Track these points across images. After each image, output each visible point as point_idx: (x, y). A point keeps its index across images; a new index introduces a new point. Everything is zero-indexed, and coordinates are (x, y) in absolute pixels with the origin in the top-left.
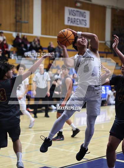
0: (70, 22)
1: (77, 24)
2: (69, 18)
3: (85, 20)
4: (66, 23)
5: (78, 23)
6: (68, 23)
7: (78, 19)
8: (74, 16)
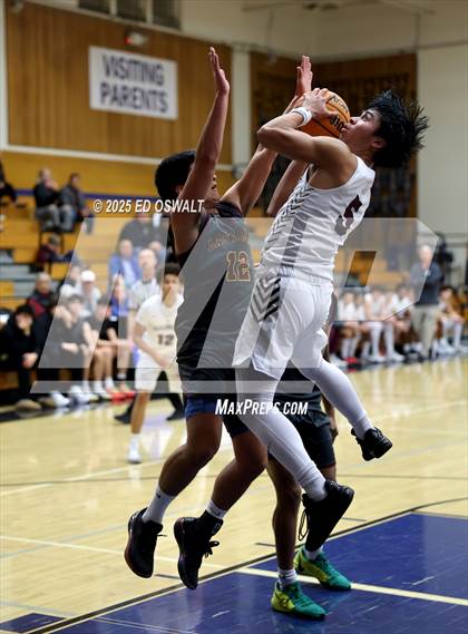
0: (108, 99)
1: (135, 107)
2: (104, 85)
3: (162, 94)
4: (96, 102)
5: (138, 103)
6: (103, 101)
7: (135, 90)
8: (122, 78)
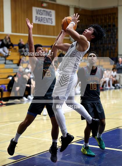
1: (44, 22)
2: (36, 17)
3: (51, 19)
4: (34, 21)
5: (45, 21)
6: (36, 21)
7: (44, 18)
8: (41, 15)
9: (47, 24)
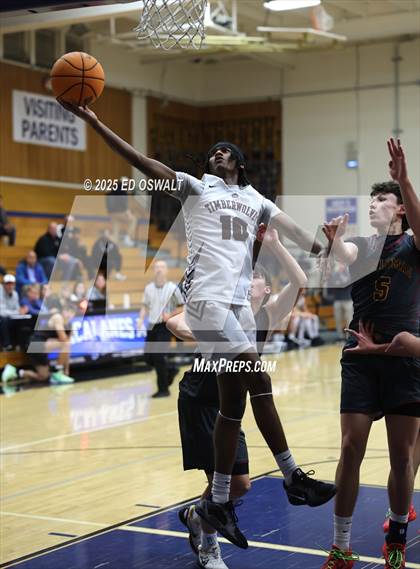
0: (28, 133)
1: (51, 140)
2: (25, 122)
3: (74, 130)
4: (18, 136)
5: (53, 137)
6: (24, 135)
7: (51, 126)
8: (41, 116)
9: (58, 144)
